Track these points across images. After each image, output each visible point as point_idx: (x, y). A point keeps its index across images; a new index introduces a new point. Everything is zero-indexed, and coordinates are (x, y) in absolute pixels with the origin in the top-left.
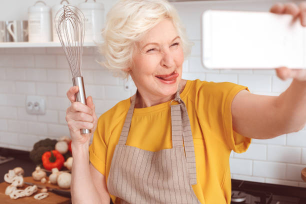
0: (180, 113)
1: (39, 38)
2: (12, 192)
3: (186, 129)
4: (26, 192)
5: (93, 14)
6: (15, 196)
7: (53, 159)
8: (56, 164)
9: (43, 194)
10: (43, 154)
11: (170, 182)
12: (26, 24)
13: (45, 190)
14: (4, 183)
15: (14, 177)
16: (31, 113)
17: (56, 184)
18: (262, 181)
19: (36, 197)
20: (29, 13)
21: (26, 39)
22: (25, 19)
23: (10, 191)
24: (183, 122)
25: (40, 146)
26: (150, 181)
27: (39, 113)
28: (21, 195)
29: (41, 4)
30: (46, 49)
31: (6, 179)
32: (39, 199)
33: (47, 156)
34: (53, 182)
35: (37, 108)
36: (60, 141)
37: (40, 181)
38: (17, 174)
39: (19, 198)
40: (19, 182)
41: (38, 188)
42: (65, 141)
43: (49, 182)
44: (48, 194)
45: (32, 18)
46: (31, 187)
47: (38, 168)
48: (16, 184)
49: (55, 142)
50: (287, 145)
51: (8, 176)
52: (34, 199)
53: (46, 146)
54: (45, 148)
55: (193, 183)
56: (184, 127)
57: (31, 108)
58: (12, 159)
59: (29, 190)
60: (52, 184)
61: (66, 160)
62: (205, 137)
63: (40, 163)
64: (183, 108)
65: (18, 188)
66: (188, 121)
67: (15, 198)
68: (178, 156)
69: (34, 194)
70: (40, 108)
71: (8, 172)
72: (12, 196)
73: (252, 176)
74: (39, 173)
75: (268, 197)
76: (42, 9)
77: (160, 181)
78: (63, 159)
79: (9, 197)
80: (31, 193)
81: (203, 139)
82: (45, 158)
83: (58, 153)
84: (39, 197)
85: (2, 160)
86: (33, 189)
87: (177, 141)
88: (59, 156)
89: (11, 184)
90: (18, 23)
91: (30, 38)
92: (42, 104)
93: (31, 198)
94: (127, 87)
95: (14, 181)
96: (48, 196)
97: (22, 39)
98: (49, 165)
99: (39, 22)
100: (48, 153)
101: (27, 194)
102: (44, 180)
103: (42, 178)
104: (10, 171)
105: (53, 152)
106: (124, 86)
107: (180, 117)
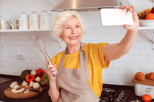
0: (83, 55)
1: (23, 28)
2: (14, 91)
3: (85, 61)
4: (20, 91)
5: (46, 18)
6: (16, 92)
7: (30, 78)
8: (31, 80)
9: (27, 91)
10: (26, 76)
11: (80, 80)
12: (17, 22)
13: (28, 90)
14: (10, 88)
15: (14, 85)
16: (19, 59)
17: (32, 87)
18: (117, 84)
19: (25, 92)
20: (19, 17)
21: (18, 28)
22: (17, 20)
23: (13, 91)
24: (84, 58)
25: (25, 73)
26: (72, 80)
27: (23, 59)
28: (18, 92)
29: (24, 13)
30: (26, 32)
31: (11, 86)
32: (26, 93)
33: (28, 77)
34: (31, 87)
35: (22, 57)
36: (33, 70)
37: (25, 87)
38: (15, 84)
39: (18, 93)
40: (17, 87)
41: (25, 89)
42: (35, 70)
43: (29, 87)
44: (29, 91)
45: (20, 19)
46: (22, 89)
47: (24, 82)
48: (15, 88)
49: (30, 71)
50: (127, 69)
51: (12, 85)
52: (24, 93)
53: (27, 73)
54: (26, 73)
55: (88, 81)
56: (84, 60)
57: (19, 57)
58: (11, 79)
59: (22, 90)
60: (30, 87)
61: (35, 78)
62: (92, 64)
63: (25, 79)
64: (84, 53)
65: (16, 89)
66: (86, 58)
67: (16, 93)
68: (83, 71)
69: (24, 91)
70: (23, 57)
71: (11, 83)
72: (15, 92)
73: (113, 82)
74: (24, 84)
75: (119, 90)
76: (24, 16)
77: (76, 80)
78: (34, 78)
79: (13, 93)
80: (22, 91)
81: (92, 65)
82: (27, 78)
83: (32, 75)
84: (26, 92)
85: (7, 80)
86: (23, 89)
87: (82, 65)
88: (33, 76)
89: (13, 88)
90: (14, 21)
91: (20, 28)
92: (24, 55)
93: (22, 93)
94: (61, 47)
95: (15, 87)
96: (29, 92)
97: (15, 28)
98: (29, 80)
99: (23, 21)
100: (28, 75)
101: (21, 92)
102: (27, 86)
103: (26, 85)
104: (13, 83)
105: (30, 75)
106: (59, 47)
107: (83, 56)
